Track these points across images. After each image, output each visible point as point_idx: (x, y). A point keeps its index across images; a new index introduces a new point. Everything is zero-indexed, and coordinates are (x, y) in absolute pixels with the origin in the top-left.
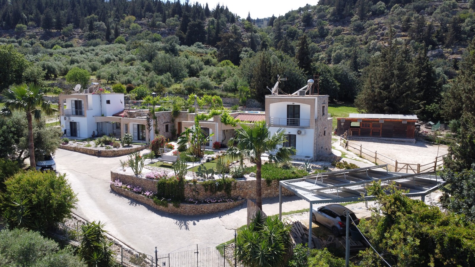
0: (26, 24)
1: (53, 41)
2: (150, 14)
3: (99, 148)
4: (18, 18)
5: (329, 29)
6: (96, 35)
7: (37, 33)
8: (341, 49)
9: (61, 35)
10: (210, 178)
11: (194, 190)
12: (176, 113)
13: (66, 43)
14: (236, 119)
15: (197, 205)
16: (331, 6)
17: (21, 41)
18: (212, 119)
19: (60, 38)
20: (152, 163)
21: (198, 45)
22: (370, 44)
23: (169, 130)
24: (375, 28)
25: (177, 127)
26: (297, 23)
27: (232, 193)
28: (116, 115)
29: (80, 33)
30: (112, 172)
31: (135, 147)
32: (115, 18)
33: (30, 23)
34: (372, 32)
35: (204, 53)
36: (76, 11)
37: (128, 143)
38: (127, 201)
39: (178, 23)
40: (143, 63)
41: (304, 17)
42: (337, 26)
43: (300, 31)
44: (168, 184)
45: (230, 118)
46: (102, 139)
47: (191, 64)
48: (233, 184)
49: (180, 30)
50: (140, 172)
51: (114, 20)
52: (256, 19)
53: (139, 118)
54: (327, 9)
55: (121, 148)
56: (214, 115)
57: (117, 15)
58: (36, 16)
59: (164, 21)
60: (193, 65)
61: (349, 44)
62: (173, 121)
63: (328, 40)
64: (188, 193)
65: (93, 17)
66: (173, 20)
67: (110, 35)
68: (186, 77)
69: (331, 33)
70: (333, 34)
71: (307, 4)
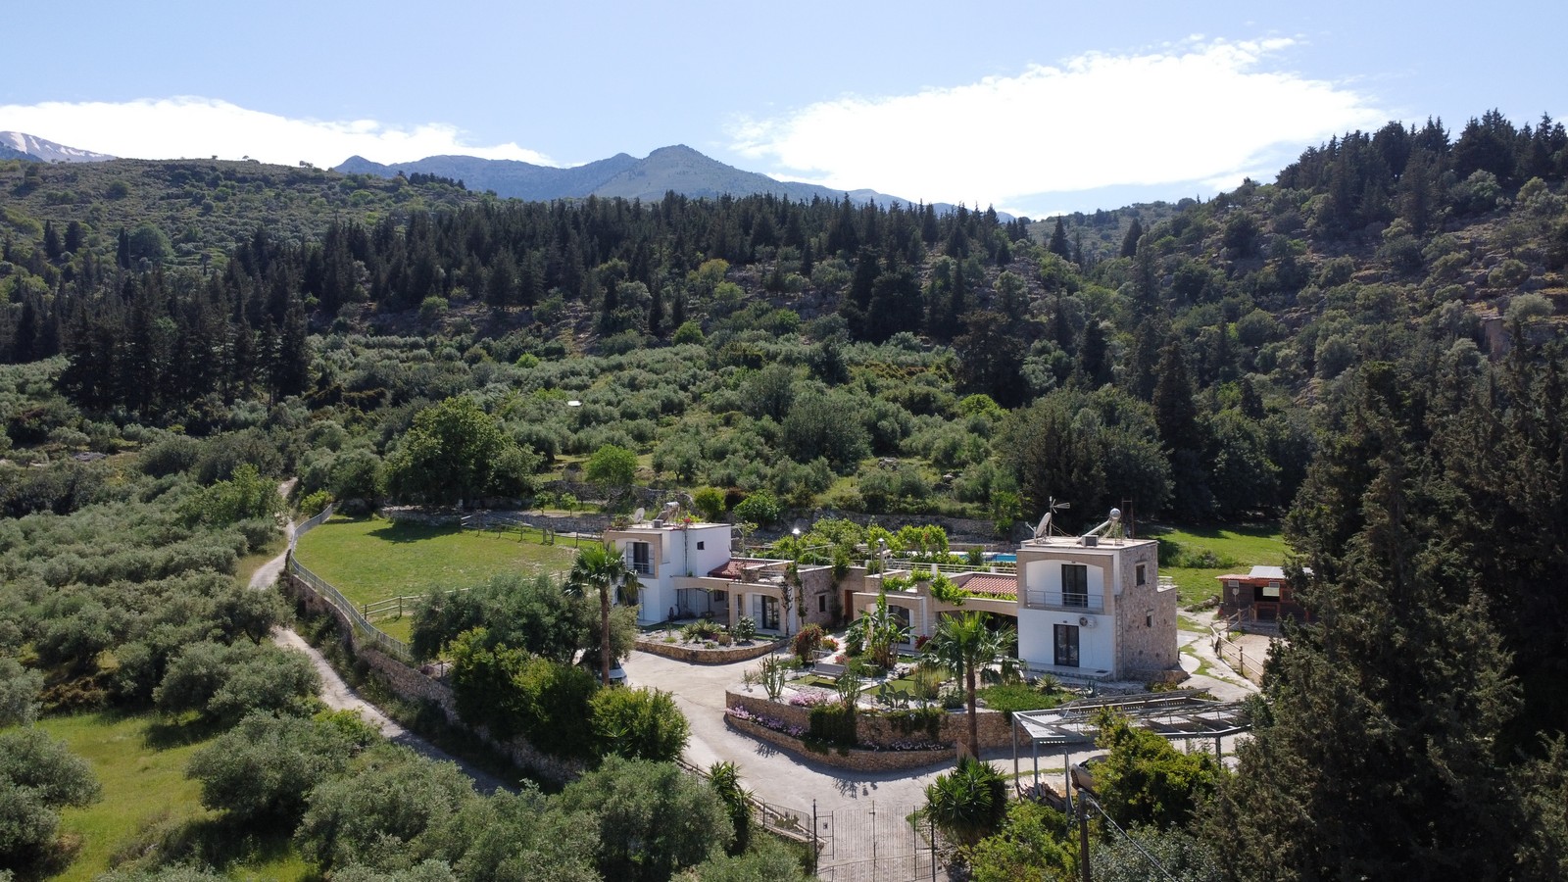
0: (446, 295)
1: (514, 339)
2: (768, 249)
3: (692, 646)
4: (426, 281)
5: (1312, 265)
6: (623, 318)
7: (472, 317)
8: (1342, 331)
9: (532, 320)
10: (901, 706)
11: (873, 726)
12: (841, 572)
13: (548, 344)
14: (964, 589)
15: (878, 754)
16: (1318, 192)
17: (435, 342)
18: (913, 590)
19: (530, 330)
20: (796, 679)
21: (904, 341)
22: (1438, 312)
23: (827, 608)
24: (1459, 259)
25: (843, 601)
26: (1209, 247)
27: (940, 734)
28: (716, 573)
29: (581, 311)
30: (728, 693)
31: (759, 644)
32: (674, 266)
33: (456, 291)
34: (1452, 272)
35: (920, 363)
36: (571, 253)
37: (747, 636)
38: (754, 744)
39: (848, 274)
40: (759, 423)
41: (1231, 229)
42: (1336, 255)
43: (1218, 274)
44: (829, 715)
45: (951, 588)
46: (696, 626)
47: (879, 420)
48: (941, 719)
49: (850, 296)
50: (779, 693)
51: (670, 273)
52: (1093, 212)
53: (765, 583)
54: (1305, 199)
55: (733, 647)
56: (918, 580)
57: (678, 259)
58: (469, 270)
59: (806, 270)
60: (884, 423)
61: (1370, 313)
62: (834, 587)
63: (1307, 301)
64: (862, 732)
65: (615, 266)
66: (833, 266)
67: (662, 318)
68: (864, 456)
69: (1318, 276)
70: (1322, 279)
71: (1247, 181)
